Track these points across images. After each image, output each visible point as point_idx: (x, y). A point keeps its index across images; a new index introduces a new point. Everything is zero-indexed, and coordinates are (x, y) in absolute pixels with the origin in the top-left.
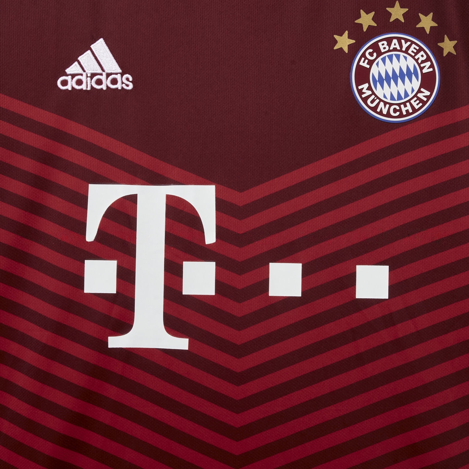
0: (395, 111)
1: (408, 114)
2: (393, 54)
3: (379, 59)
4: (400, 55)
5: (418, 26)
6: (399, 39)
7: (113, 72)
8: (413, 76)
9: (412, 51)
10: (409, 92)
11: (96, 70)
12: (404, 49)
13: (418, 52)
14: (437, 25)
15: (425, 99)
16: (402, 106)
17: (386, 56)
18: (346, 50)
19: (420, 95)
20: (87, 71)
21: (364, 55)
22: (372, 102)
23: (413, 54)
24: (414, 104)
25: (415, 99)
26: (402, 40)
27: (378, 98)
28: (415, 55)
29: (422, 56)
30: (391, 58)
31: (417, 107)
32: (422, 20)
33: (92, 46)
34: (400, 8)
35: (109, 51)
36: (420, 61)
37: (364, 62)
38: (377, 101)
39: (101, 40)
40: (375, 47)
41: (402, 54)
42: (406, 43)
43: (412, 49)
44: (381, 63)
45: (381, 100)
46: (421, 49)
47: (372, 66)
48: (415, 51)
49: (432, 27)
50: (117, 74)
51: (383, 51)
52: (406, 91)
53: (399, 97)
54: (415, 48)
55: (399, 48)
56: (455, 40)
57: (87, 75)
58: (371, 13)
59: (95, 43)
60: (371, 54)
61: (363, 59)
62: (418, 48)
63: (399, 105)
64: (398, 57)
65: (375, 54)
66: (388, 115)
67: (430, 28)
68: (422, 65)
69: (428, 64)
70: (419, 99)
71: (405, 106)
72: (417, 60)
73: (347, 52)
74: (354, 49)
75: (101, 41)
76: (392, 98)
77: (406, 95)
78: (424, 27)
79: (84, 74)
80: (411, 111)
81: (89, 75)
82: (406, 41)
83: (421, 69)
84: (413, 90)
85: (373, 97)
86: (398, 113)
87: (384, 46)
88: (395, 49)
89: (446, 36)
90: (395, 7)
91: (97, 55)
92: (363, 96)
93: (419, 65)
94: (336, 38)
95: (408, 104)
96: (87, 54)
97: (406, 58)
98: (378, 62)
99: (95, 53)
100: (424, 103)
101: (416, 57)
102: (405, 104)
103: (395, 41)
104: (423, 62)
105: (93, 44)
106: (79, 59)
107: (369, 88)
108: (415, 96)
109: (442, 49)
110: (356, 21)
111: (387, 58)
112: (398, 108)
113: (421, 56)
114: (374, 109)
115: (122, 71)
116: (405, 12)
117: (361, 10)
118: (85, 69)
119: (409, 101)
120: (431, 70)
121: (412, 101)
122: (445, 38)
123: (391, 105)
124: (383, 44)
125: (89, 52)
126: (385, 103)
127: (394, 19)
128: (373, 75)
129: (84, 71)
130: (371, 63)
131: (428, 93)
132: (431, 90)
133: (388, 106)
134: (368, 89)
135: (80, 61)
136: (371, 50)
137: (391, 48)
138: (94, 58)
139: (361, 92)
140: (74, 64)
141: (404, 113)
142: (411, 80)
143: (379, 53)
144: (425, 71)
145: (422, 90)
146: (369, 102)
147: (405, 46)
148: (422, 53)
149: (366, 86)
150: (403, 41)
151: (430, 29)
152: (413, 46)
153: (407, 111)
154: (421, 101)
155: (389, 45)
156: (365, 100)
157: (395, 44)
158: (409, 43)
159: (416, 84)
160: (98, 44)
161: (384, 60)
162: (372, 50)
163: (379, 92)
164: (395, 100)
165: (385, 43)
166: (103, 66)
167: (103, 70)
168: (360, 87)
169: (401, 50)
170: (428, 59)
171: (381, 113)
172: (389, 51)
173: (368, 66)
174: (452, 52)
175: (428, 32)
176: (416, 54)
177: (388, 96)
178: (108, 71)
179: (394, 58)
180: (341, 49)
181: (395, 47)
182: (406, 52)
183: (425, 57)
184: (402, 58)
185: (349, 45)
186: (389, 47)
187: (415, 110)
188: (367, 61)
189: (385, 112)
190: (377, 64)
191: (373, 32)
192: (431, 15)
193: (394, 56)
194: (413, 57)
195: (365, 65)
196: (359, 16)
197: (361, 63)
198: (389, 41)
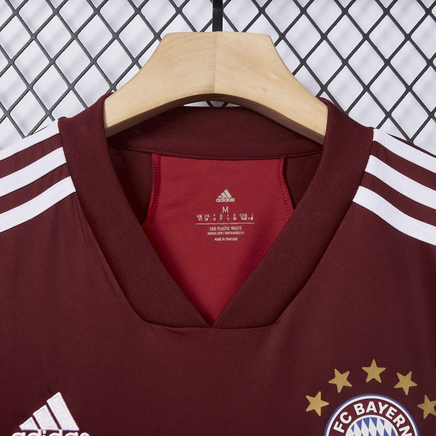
2: (369, 418)
3: (355, 423)
4: (377, 418)
5: (396, 387)
6: (376, 402)
7: (70, 429)
9: (390, 415)
11: (52, 427)
12: (381, 412)
13: (396, 415)
14: (416, 385)
17: (362, 420)
18: (319, 413)
20: (42, 428)
21: (338, 419)
23: (391, 418)
26: (379, 402)
28: (393, 419)
29: (401, 419)
30: (367, 421)
32: (400, 380)
33: (48, 401)
34: (377, 367)
35: (67, 407)
36: (398, 425)
37: (338, 426)
39: (59, 394)
40: (350, 410)
41: (379, 418)
42: (383, 405)
43: (389, 412)
44: (356, 427)
46: (399, 412)
47: (347, 430)
48: (393, 414)
49: (411, 387)
50: (74, 432)
51: (358, 413)
54: (392, 411)
55: (375, 411)
57: (42, 432)
58: (346, 373)
59: (52, 398)
60: (346, 418)
61: (337, 423)
62: (396, 411)
64: (375, 421)
65: (350, 418)
67: (408, 389)
68: (401, 430)
69: (407, 428)
72: (395, 424)
73: (320, 415)
75: (58, 396)
78: (403, 387)
79: (39, 431)
81: (44, 432)
82: (384, 403)
83: (400, 433)
87: (359, 409)
88: (371, 413)
89: (426, 396)
90: (372, 366)
91: (53, 411)
93: (397, 429)
94: (308, 399)
96: (43, 409)
97: (383, 422)
98: (353, 426)
99: (52, 409)
101: (394, 421)
103: (371, 403)
104: (402, 426)
105: (49, 399)
106: (34, 414)
109: (422, 411)
110: (330, 382)
111: (363, 421)
113: (399, 420)
115: (80, 429)
116: (382, 371)
117: (336, 370)
118: (41, 426)
120: (411, 434)
124: (359, 407)
125: (45, 407)
127: (370, 379)
129: (39, 428)
130: (345, 427)
135: (35, 416)
136: (346, 413)
137: (368, 411)
138: (50, 414)
140: (29, 420)
147: (382, 409)
148: (401, 416)
150: (380, 404)
151: (409, 390)
152: (391, 408)
155: (365, 407)
157: (371, 407)
158: (386, 406)
160: (54, 398)
161: (359, 424)
162: (347, 413)
165: (361, 405)
166: (60, 422)
167: (59, 427)
169: (378, 414)
170: (407, 423)
172: (365, 414)
173: (343, 431)
174: (433, 414)
175: (407, 393)
176: (394, 417)
178: (64, 428)
179: (371, 422)
180: (314, 411)
181: (371, 409)
182: (384, 415)
183: (404, 421)
184: (379, 422)
185: (323, 407)
186: (366, 410)
188: (341, 425)
190: (353, 428)
191: (347, 393)
192: (410, 374)
193: (371, 420)
194: (391, 421)
195: (340, 429)
196: (333, 376)
197: (335, 428)
198: (365, 403)
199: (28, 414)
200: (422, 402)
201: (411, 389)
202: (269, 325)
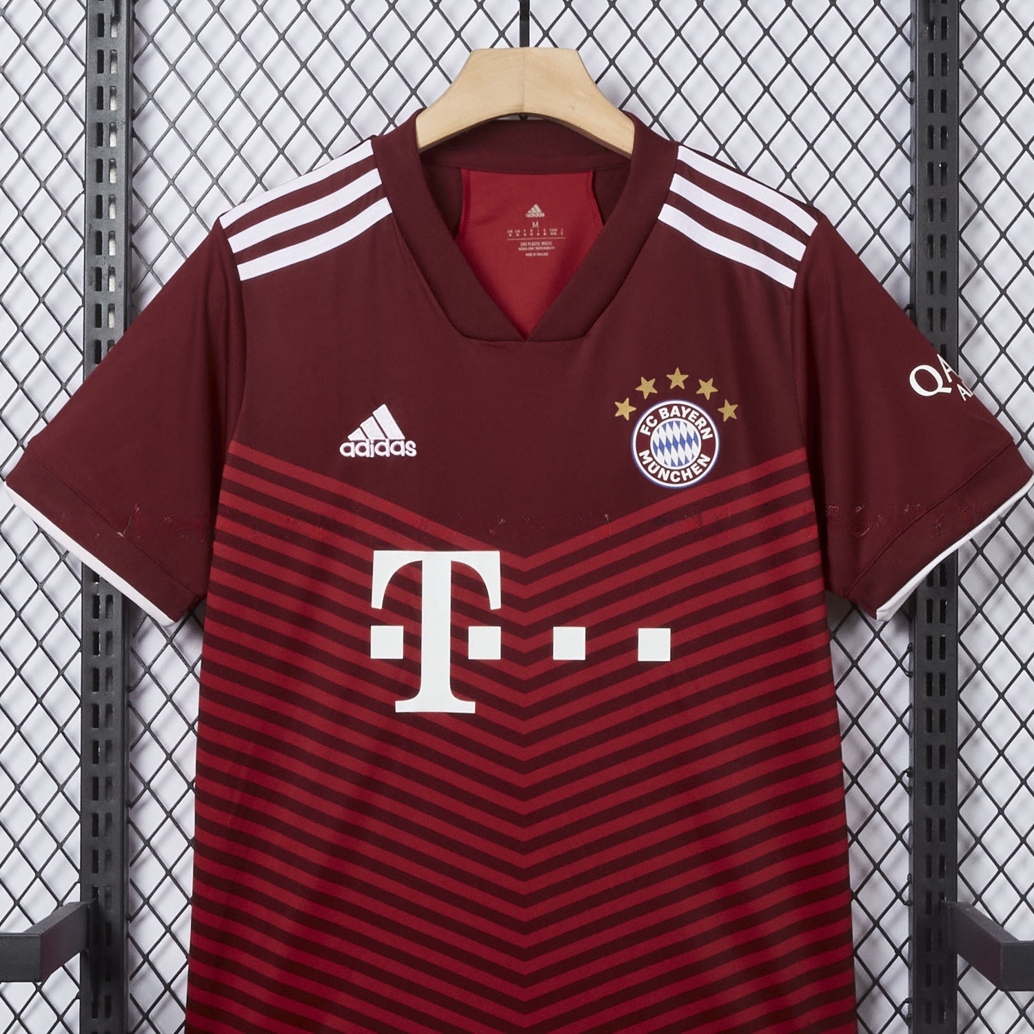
0: (676, 477)
1: (689, 479)
2: (673, 421)
3: (660, 426)
4: (680, 421)
5: (698, 392)
6: (679, 406)
7: (396, 438)
8: (693, 442)
9: (693, 418)
10: (689, 458)
11: (379, 437)
12: (684, 416)
13: (698, 418)
14: (717, 390)
15: (705, 465)
16: (683, 472)
17: (666, 423)
18: (627, 417)
19: (700, 461)
20: (370, 438)
21: (644, 422)
22: (653, 468)
23: (693, 421)
24: (695, 471)
25: (696, 464)
27: (658, 464)
28: (695, 422)
30: (671, 424)
31: (697, 473)
32: (702, 386)
33: (374, 413)
34: (680, 375)
35: (393, 417)
36: (700, 428)
37: (644, 430)
38: (659, 467)
39: (384, 406)
40: (656, 414)
41: (682, 421)
42: (686, 409)
43: (692, 415)
44: (662, 429)
45: (661, 467)
46: (701, 415)
47: (653, 432)
48: (695, 418)
49: (712, 392)
50: (400, 440)
51: (663, 417)
52: (686, 458)
53: (680, 463)
54: (695, 415)
55: (679, 415)
57: (370, 441)
58: (651, 381)
59: (378, 409)
60: (652, 421)
61: (644, 426)
62: (698, 414)
63: (680, 471)
64: (678, 423)
65: (656, 421)
66: (669, 481)
68: (702, 432)
69: (708, 430)
70: (698, 465)
71: (686, 472)
72: (697, 427)
73: (628, 419)
74: (635, 417)
76: (673, 464)
77: (687, 461)
78: (704, 393)
79: (367, 441)
80: (691, 477)
81: (372, 442)
82: (687, 407)
83: (701, 435)
84: (693, 457)
85: (654, 463)
86: (678, 479)
87: (664, 413)
88: (675, 416)
90: (675, 374)
91: (379, 421)
92: (644, 463)
93: (699, 431)
94: (617, 405)
95: (688, 470)
96: (370, 420)
97: (686, 424)
98: (659, 429)
99: (378, 419)
100: (704, 469)
101: (696, 424)
102: (685, 470)
103: (675, 408)
104: (703, 428)
105: (375, 410)
106: (362, 425)
107: (650, 455)
108: (696, 462)
109: (722, 415)
110: (637, 389)
111: (667, 425)
112: (678, 474)
113: (701, 423)
114: (655, 475)
115: (405, 438)
116: (685, 379)
117: (642, 378)
118: (368, 436)
119: (689, 467)
120: (711, 436)
121: (692, 467)
122: (725, 403)
123: (671, 471)
124: (664, 411)
125: (372, 418)
126: (666, 470)
127: (674, 386)
128: (654, 441)
129: (367, 438)
130: (651, 430)
131: (708, 459)
132: (711, 457)
133: (668, 472)
134: (649, 456)
135: (363, 427)
136: (652, 417)
137: (672, 415)
138: (377, 425)
139: (641, 459)
140: (357, 431)
141: (685, 479)
142: (691, 446)
143: (660, 420)
144: (705, 437)
145: (702, 456)
146: (650, 468)
147: (685, 413)
148: (702, 419)
149: (646, 453)
150: (683, 408)
151: (710, 395)
152: (694, 412)
153: (688, 477)
154: (701, 467)
155: (670, 411)
156: (646, 467)
157: (675, 411)
158: (689, 410)
159: (696, 449)
160: (380, 410)
161: (664, 426)
163: (660, 458)
164: (675, 466)
165: (666, 409)
166: (386, 432)
167: (386, 437)
168: (641, 454)
169: (681, 417)
170: (708, 425)
171: (662, 479)
172: (670, 418)
173: (649, 434)
174: (732, 417)
175: (708, 399)
176: (696, 420)
177: (669, 463)
178: (391, 437)
179: (675, 424)
180: (622, 416)
181: (675, 414)
182: (686, 418)
183: (705, 423)
184: (682, 425)
185: (630, 412)
186: (670, 414)
187: (695, 476)
188: (647, 428)
189: (666, 478)
190: (658, 431)
191: (653, 400)
192: (711, 381)
194: (693, 424)
195: (646, 432)
196: (640, 384)
197: (642, 431)
198: (670, 408)
199: (355, 425)
200: (723, 406)
201: (712, 394)
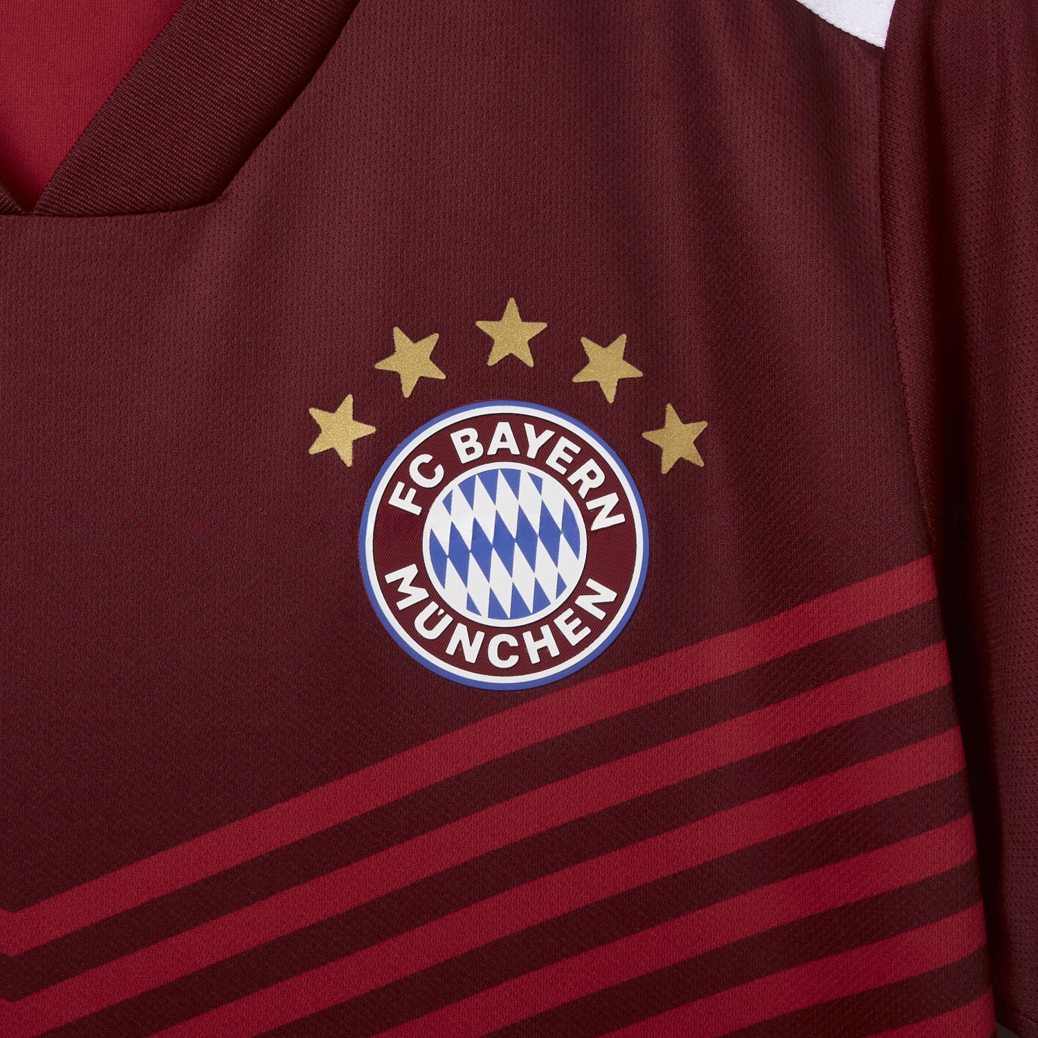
0: (504, 651)
1: (546, 660)
2: (496, 471)
3: (454, 486)
4: (520, 471)
5: (579, 378)
6: (517, 422)
9: (560, 461)
10: (550, 590)
12: (532, 454)
13: (579, 461)
14: (639, 374)
15: (600, 615)
16: (528, 636)
17: (475, 475)
18: (347, 457)
19: (584, 602)
21: (402, 474)
22: (430, 624)
23: (563, 470)
24: (567, 631)
25: (569, 612)
26: (526, 425)
27: (449, 610)
28: (569, 473)
29: (592, 475)
30: (490, 481)
31: (574, 640)
32: (591, 359)
34: (520, 322)
36: (583, 492)
37: (403, 496)
38: (447, 620)
40: (441, 448)
41: (525, 469)
42: (538, 434)
43: (558, 452)
44: (459, 498)
45: (458, 618)
46: (588, 453)
47: (430, 506)
48: (569, 459)
49: (624, 379)
51: (465, 458)
52: (538, 588)
53: (519, 607)
54: (567, 450)
55: (515, 450)
56: (701, 420)
58: (427, 339)
60: (427, 470)
61: (400, 486)
62: (576, 449)
63: (517, 632)
64: (513, 479)
65: (440, 471)
66: (483, 664)
67: (616, 384)
68: (591, 505)
69: (611, 500)
70: (580, 613)
71: (538, 636)
72: (573, 489)
73: (349, 463)
74: (372, 454)
76: (495, 609)
77: (541, 599)
78: (598, 380)
80: (554, 652)
82: (541, 426)
83: (589, 517)
84: (561, 586)
85: (433, 607)
86: (513, 660)
87: (468, 445)
88: (503, 455)
89: (669, 407)
90: (505, 318)
92: (402, 605)
93: (581, 503)
94: (315, 418)
95: (546, 630)
97: (538, 482)
98: (450, 495)
100: (597, 627)
101: (573, 479)
102: (535, 629)
103: (503, 428)
104: (594, 493)
107: (421, 580)
108: (570, 603)
109: (656, 452)
110: (380, 366)
111: (478, 481)
112: (512, 641)
113: (587, 476)
114: (436, 647)
116: (536, 333)
117: (397, 331)
119: (549, 620)
120: (620, 519)
121: (560, 621)
122: (668, 414)
123: (491, 632)
124: (465, 439)
126: (473, 628)
127: (501, 358)
128: (432, 535)
130: (425, 498)
131: (608, 595)
133: (480, 636)
134: (414, 583)
136: (426, 458)
137: (492, 451)
139: (392, 593)
141: (535, 659)
142: (554, 554)
143: (454, 468)
144: (601, 522)
145: (591, 584)
146: (419, 623)
147: (535, 443)
148: (591, 465)
149: (410, 572)
150: (530, 429)
151: (617, 387)
152: (563, 442)
153: (543, 652)
154: (587, 619)
155: (485, 439)
156: (407, 618)
157: (503, 439)
158: (548, 434)
159: (572, 564)
161: (467, 489)
162: (431, 457)
163: (453, 591)
164: (502, 616)
165: (472, 433)
168: (390, 578)
169: (522, 458)
170: (611, 484)
171: (458, 659)
172: (485, 459)
173: (416, 510)
174: (690, 459)
175: (610, 398)
176: (572, 468)
177: (483, 605)
179: (502, 481)
180: (332, 454)
181: (503, 445)
182: (539, 461)
183: (600, 478)
184: (526, 483)
185: (358, 439)
186: (486, 448)
187: (567, 650)
188: (412, 493)
189: (471, 655)
190: (448, 502)
191: (433, 399)
192: (621, 342)
193: (501, 477)
194: (562, 479)
195: (408, 505)
196: (388, 349)
197: (395, 501)
198: (485, 427)
200: (659, 423)
201: (623, 384)
202: (201, 202)
